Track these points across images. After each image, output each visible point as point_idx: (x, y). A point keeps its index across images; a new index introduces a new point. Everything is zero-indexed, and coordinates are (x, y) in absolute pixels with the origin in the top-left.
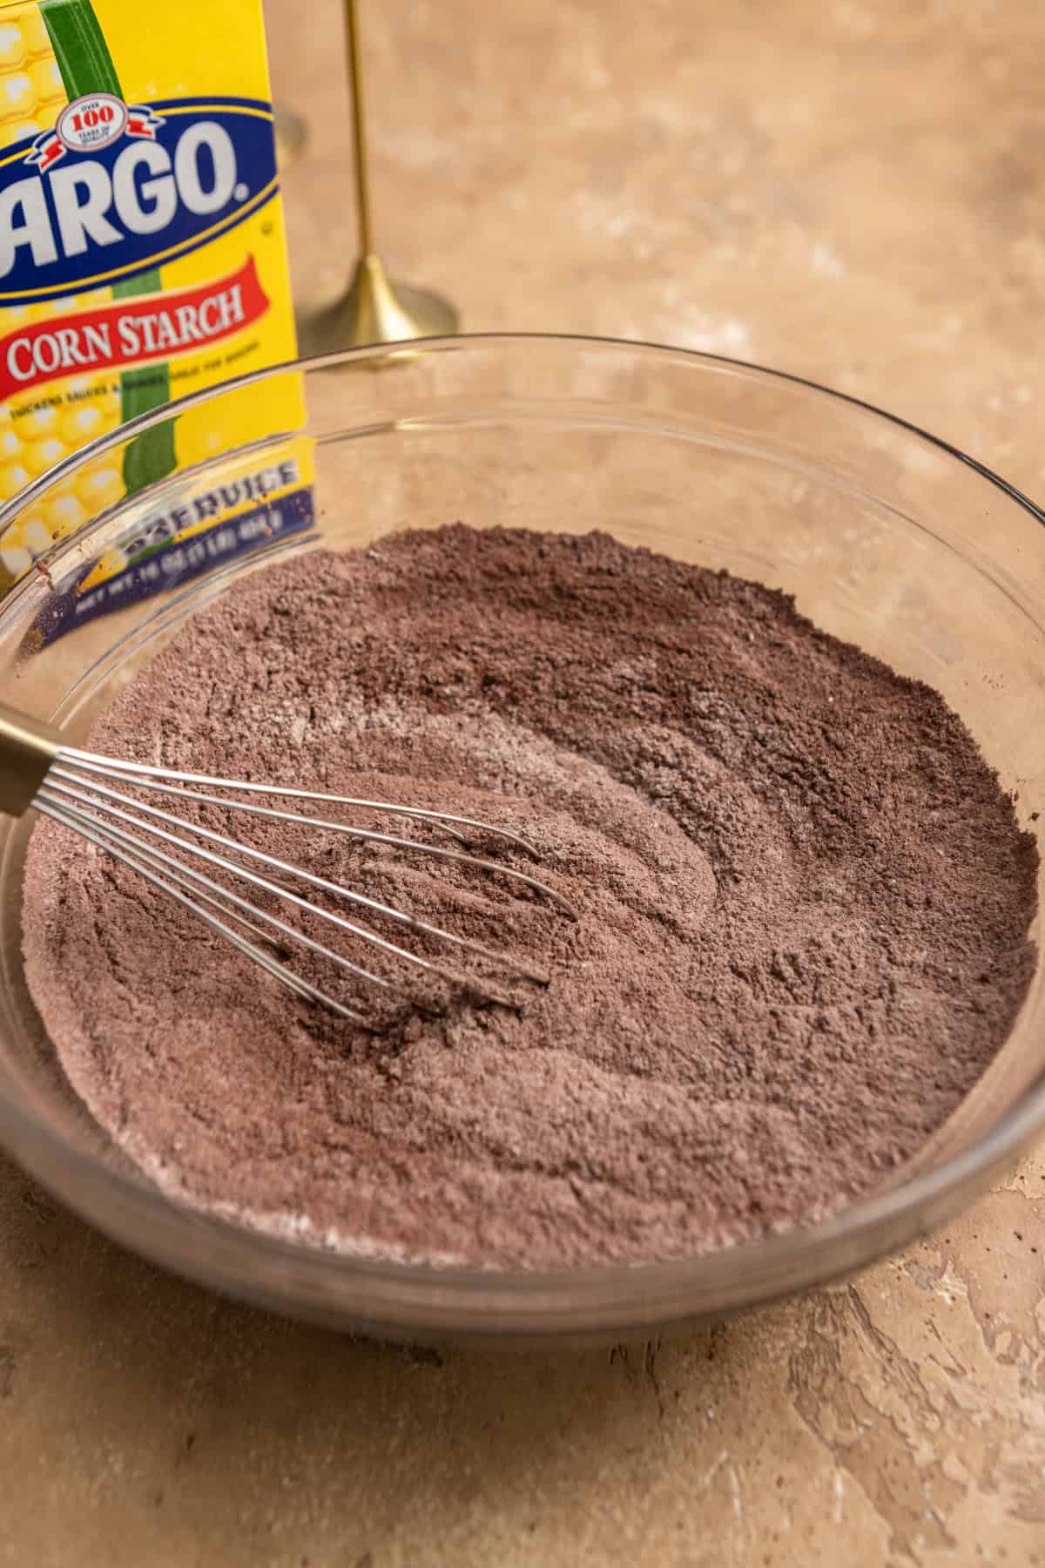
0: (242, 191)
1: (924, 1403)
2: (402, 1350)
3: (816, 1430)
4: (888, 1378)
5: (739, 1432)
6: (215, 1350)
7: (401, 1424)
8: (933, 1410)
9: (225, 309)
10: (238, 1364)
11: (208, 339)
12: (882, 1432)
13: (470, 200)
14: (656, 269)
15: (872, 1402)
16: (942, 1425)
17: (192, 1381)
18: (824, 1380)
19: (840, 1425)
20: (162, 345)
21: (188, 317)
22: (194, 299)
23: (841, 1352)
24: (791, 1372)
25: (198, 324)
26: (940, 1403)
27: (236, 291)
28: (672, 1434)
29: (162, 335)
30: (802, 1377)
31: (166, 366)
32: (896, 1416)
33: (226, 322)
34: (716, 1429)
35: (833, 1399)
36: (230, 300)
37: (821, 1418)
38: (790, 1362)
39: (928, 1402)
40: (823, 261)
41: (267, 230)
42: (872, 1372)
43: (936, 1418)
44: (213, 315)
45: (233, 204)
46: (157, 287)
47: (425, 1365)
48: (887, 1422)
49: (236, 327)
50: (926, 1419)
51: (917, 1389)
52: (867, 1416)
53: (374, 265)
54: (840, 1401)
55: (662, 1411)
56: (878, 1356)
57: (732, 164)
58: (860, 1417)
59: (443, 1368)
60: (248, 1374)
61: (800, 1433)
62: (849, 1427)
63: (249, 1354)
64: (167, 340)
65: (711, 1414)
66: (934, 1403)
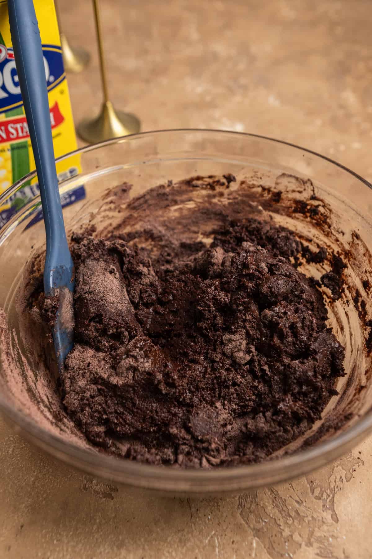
0: (52, 79)
1: (287, 514)
2: (99, 494)
3: (247, 523)
4: (274, 505)
5: (219, 524)
6: (33, 494)
7: (98, 521)
8: (290, 516)
10: (40, 499)
12: (271, 524)
13: (147, 81)
14: (212, 105)
15: (268, 513)
16: (293, 521)
17: (24, 505)
18: (251, 505)
19: (256, 521)
20: (25, 134)
23: (258, 494)
24: (239, 502)
26: (293, 514)
27: (51, 115)
28: (195, 524)
29: (25, 130)
30: (243, 504)
31: (26, 142)
32: (277, 519)
34: (211, 523)
35: (254, 512)
37: (249, 519)
38: (239, 498)
39: (288, 513)
40: (272, 101)
41: (62, 92)
42: (269, 503)
43: (291, 519)
45: (49, 83)
47: (107, 499)
48: (274, 521)
50: (288, 519)
51: (285, 509)
52: (266, 519)
53: (109, 105)
54: (256, 512)
55: (192, 516)
56: (271, 496)
57: (242, 66)
58: (263, 518)
59: (114, 500)
60: (44, 502)
61: (241, 524)
62: (259, 522)
63: (45, 496)
64: (27, 132)
65: (209, 517)
66: (291, 514)
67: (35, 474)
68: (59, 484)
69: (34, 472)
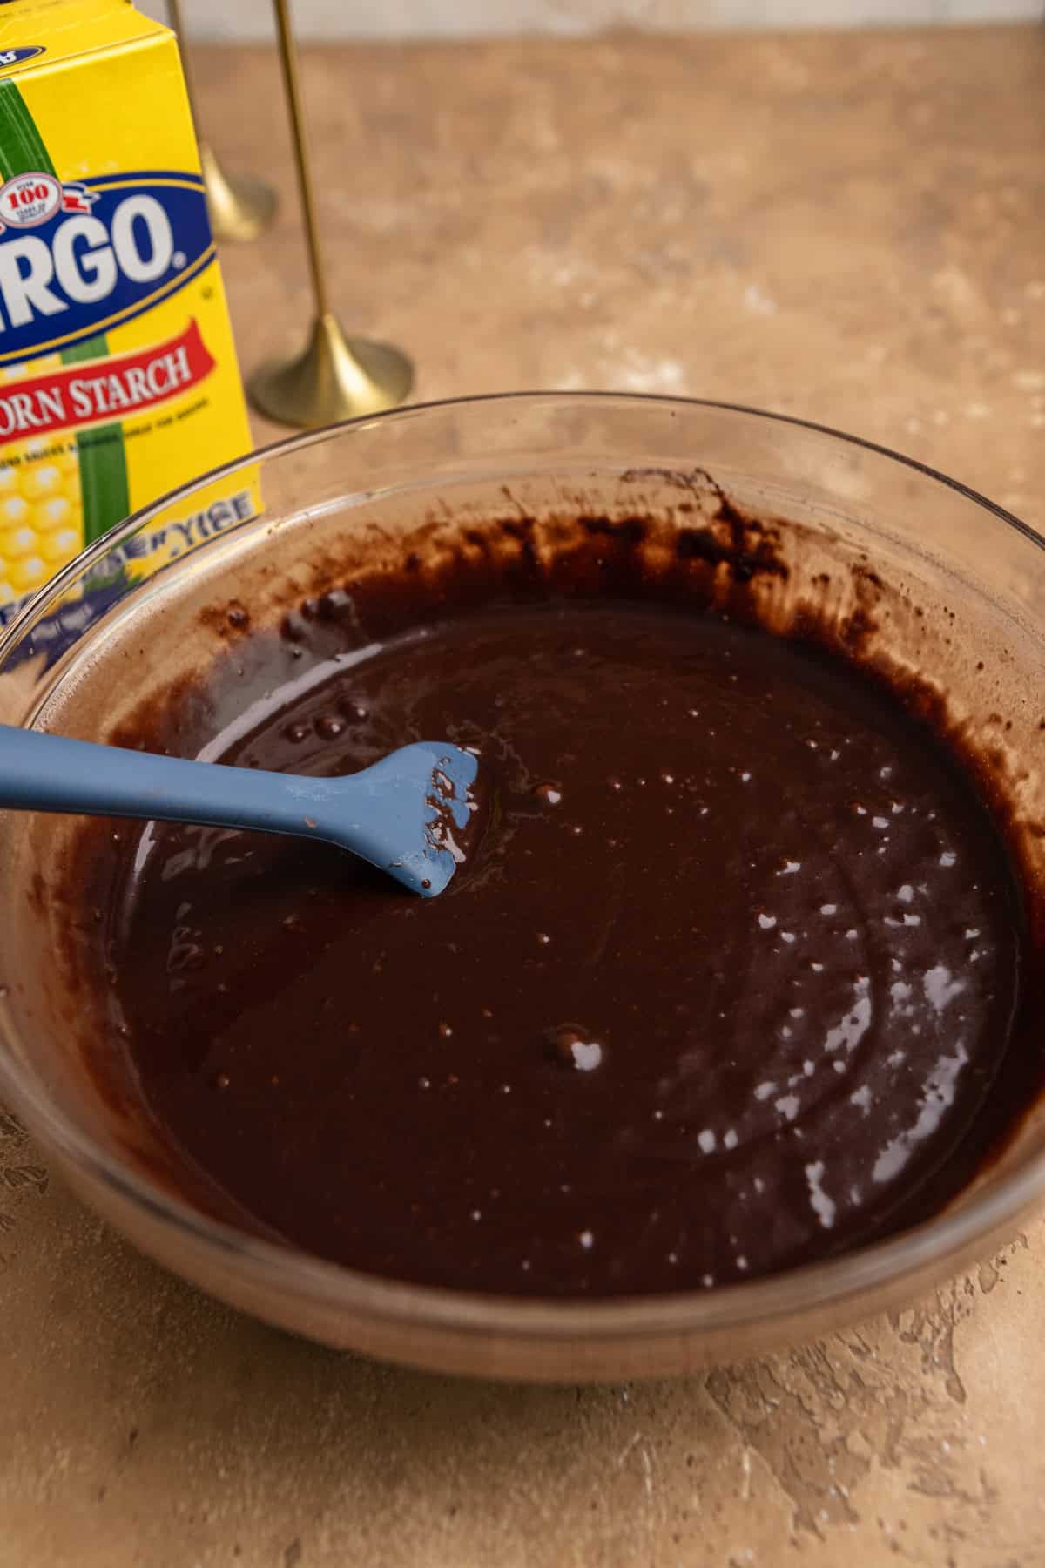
0: (180, 259)
1: (829, 1381)
3: (725, 1410)
4: (795, 1359)
5: (652, 1414)
6: (160, 1348)
7: (332, 1414)
8: (838, 1388)
9: (172, 370)
10: (180, 1361)
11: (157, 399)
12: (789, 1411)
13: (428, 259)
14: (598, 316)
15: (779, 1380)
16: (847, 1401)
17: (137, 1378)
19: (749, 1405)
20: (113, 405)
21: (136, 379)
22: (142, 361)
25: (147, 385)
26: (846, 1382)
27: (181, 353)
28: (588, 1417)
29: (113, 395)
31: (119, 426)
32: (802, 1395)
33: (174, 382)
34: (630, 1411)
35: (742, 1379)
36: (176, 361)
37: (730, 1397)
39: (833, 1379)
40: (755, 301)
41: (207, 294)
42: (780, 1354)
43: (840, 1395)
44: (161, 376)
45: (171, 272)
46: (105, 351)
48: (795, 1402)
49: (184, 386)
50: (831, 1396)
51: (823, 1368)
52: (776, 1396)
53: (331, 324)
54: (749, 1381)
55: (579, 1396)
57: (672, 214)
58: (767, 1397)
60: (190, 1370)
61: (709, 1413)
62: (757, 1405)
63: (191, 1351)
64: (118, 401)
65: (626, 1397)
66: (839, 1382)
67: (165, 1294)
68: (227, 1320)
69: (161, 1290)
